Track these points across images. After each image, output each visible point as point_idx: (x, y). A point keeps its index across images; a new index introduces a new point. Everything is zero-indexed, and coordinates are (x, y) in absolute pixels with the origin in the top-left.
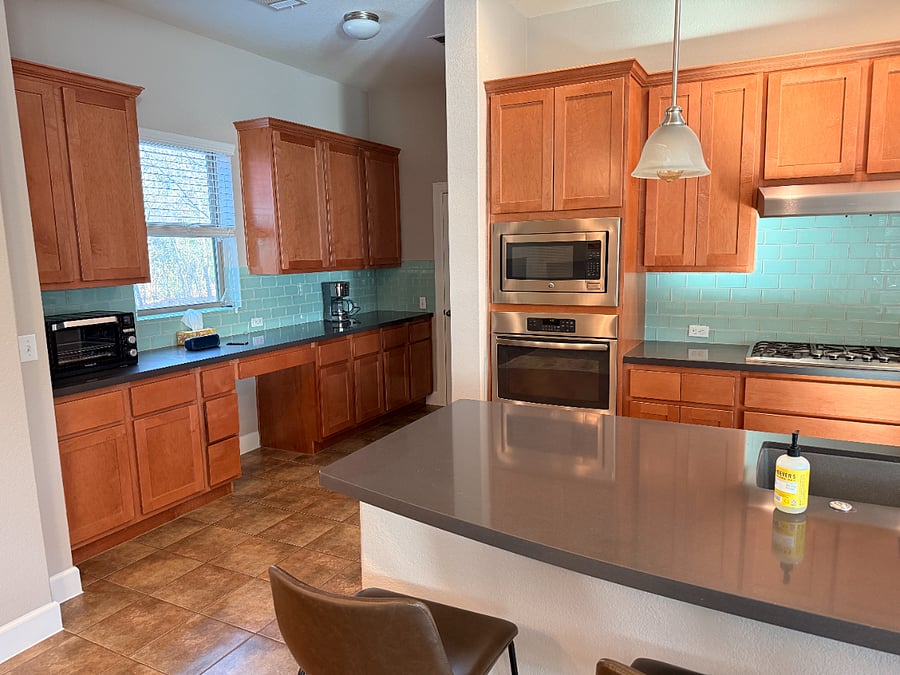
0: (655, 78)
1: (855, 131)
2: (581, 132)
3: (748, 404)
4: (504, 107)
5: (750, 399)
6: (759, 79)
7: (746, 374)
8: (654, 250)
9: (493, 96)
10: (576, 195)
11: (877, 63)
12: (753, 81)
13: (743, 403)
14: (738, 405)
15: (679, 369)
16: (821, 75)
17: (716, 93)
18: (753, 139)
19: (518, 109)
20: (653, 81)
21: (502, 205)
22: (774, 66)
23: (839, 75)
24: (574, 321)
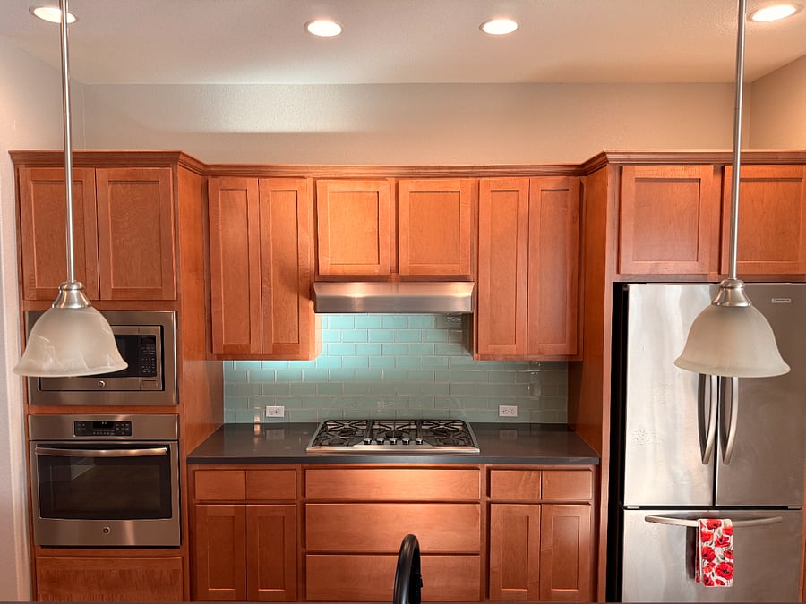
0: (213, 169)
1: (388, 238)
2: (127, 218)
3: (309, 496)
4: (36, 182)
5: (310, 491)
6: (309, 182)
7: (306, 465)
8: (222, 338)
9: (22, 168)
10: (126, 285)
11: (401, 182)
12: (303, 185)
13: (304, 495)
14: (301, 497)
15: (244, 467)
16: (359, 186)
17: (272, 191)
18: (307, 238)
19: (53, 186)
20: (213, 172)
21: (38, 290)
22: (321, 173)
23: (373, 189)
24: (130, 423)
